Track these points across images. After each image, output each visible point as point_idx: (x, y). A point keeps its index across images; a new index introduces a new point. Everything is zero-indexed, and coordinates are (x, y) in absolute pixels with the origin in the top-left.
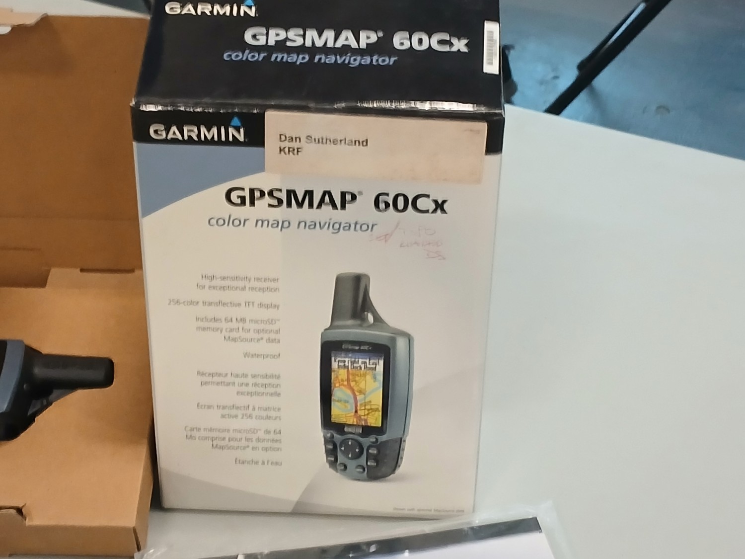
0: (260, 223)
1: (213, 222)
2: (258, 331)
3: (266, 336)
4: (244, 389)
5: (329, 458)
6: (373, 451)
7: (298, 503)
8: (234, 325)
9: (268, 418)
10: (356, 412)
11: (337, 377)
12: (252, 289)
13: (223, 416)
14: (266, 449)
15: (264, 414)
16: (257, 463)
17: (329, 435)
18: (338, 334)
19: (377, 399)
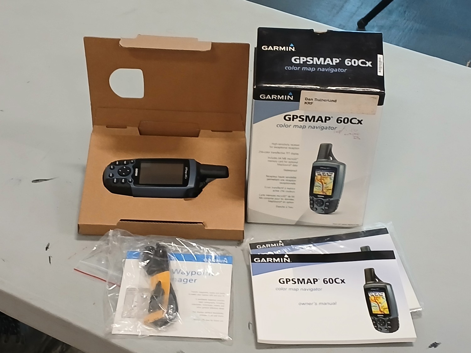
0: (295, 126)
1: (278, 126)
2: (290, 162)
3: (292, 164)
4: (283, 182)
5: (311, 206)
6: (328, 204)
7: (298, 221)
8: (282, 160)
9: (290, 192)
10: (323, 190)
11: (317, 178)
12: (290, 148)
13: (274, 191)
14: (288, 202)
15: (289, 190)
16: (284, 207)
17: (312, 198)
18: (319, 164)
19: (331, 186)
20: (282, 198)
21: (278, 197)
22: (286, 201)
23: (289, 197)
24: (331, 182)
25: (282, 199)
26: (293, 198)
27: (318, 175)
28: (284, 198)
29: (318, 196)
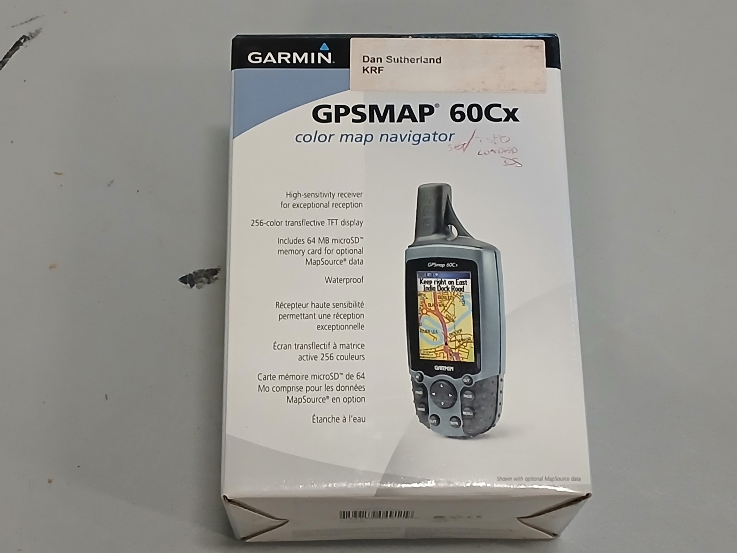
20: (329, 383)
21: (317, 383)
22: (342, 395)
23: (350, 377)
24: (467, 313)
25: (327, 388)
26: (360, 382)
27: (426, 289)
28: (334, 383)
29: (437, 368)
